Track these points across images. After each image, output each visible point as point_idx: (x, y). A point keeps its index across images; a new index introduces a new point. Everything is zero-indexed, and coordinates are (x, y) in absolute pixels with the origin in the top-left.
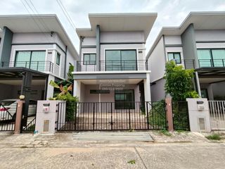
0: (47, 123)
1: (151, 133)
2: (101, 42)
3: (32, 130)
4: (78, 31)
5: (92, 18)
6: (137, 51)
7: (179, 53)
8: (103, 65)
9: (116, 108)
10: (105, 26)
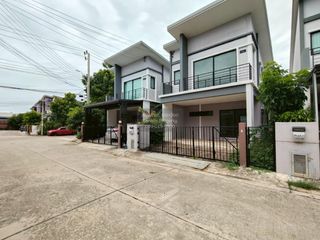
0: (133, 142)
2: (189, 53)
3: (126, 147)
4: (166, 48)
5: (171, 30)
6: (237, 52)
8: (191, 83)
9: (221, 136)
10: (188, 32)
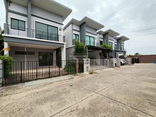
1: (70, 75)
6: (59, 29)
7: (78, 35)
